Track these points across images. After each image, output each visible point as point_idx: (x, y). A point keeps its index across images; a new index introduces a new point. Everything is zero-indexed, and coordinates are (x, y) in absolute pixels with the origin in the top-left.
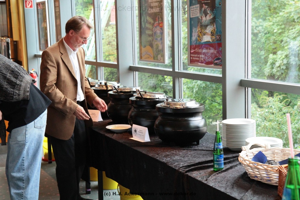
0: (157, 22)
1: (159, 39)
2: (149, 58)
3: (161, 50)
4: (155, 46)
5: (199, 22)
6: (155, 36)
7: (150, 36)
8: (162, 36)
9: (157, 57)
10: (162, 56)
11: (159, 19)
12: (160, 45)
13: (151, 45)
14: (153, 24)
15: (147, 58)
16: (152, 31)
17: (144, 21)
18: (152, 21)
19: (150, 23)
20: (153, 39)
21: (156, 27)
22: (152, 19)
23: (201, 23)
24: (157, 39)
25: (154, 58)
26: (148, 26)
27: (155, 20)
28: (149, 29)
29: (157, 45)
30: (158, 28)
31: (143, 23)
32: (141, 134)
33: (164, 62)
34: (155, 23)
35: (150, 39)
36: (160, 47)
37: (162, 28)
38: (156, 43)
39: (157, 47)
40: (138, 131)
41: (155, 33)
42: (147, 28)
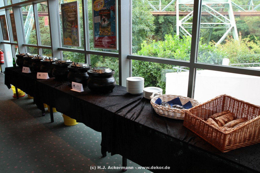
0: (74, 25)
1: (75, 34)
2: (69, 44)
3: (76, 40)
4: (73, 38)
5: (100, 25)
6: (73, 32)
7: (69, 32)
8: (77, 33)
9: (74, 43)
10: (77, 43)
11: (75, 23)
12: (76, 37)
13: (71, 37)
14: (71, 26)
15: (68, 44)
16: (71, 30)
17: (65, 25)
18: (70, 25)
19: (69, 26)
20: (72, 34)
21: (73, 28)
22: (70, 23)
23: (101, 26)
24: (74, 34)
25: (72, 44)
26: (68, 27)
27: (72, 24)
28: (69, 29)
29: (74, 37)
30: (74, 28)
31: (65, 26)
32: (78, 87)
33: (79, 46)
34: (73, 26)
35: (70, 34)
36: (76, 38)
37: (77, 28)
38: (73, 36)
39: (74, 38)
40: (76, 86)
41: (73, 31)
42: (68, 28)
